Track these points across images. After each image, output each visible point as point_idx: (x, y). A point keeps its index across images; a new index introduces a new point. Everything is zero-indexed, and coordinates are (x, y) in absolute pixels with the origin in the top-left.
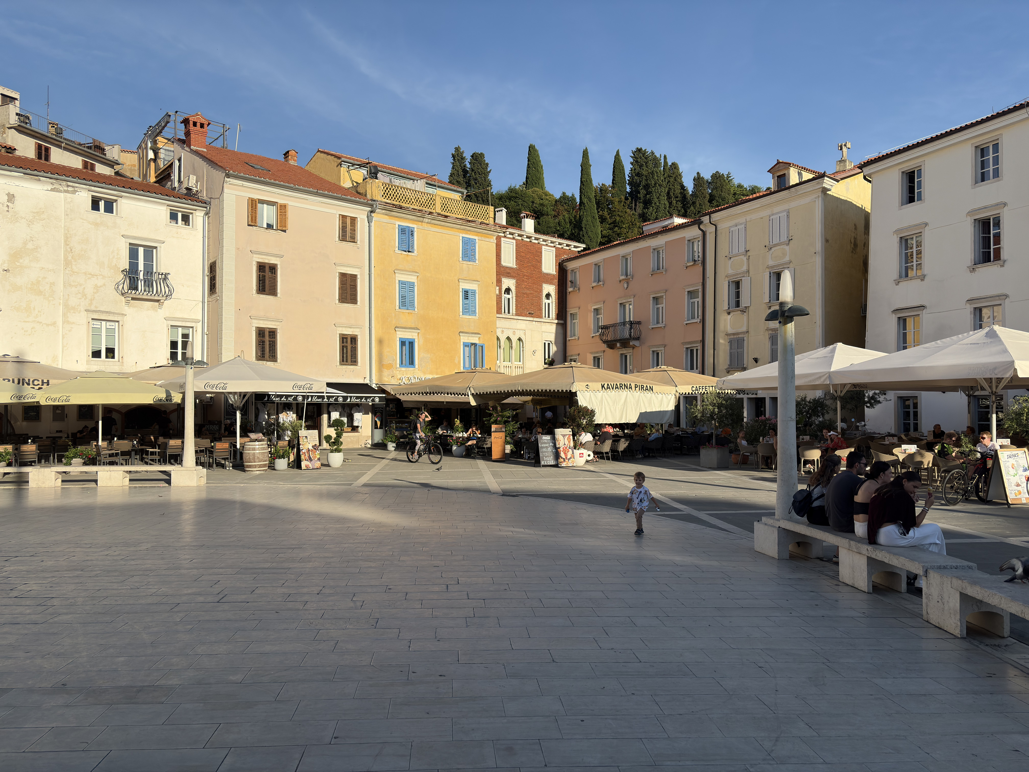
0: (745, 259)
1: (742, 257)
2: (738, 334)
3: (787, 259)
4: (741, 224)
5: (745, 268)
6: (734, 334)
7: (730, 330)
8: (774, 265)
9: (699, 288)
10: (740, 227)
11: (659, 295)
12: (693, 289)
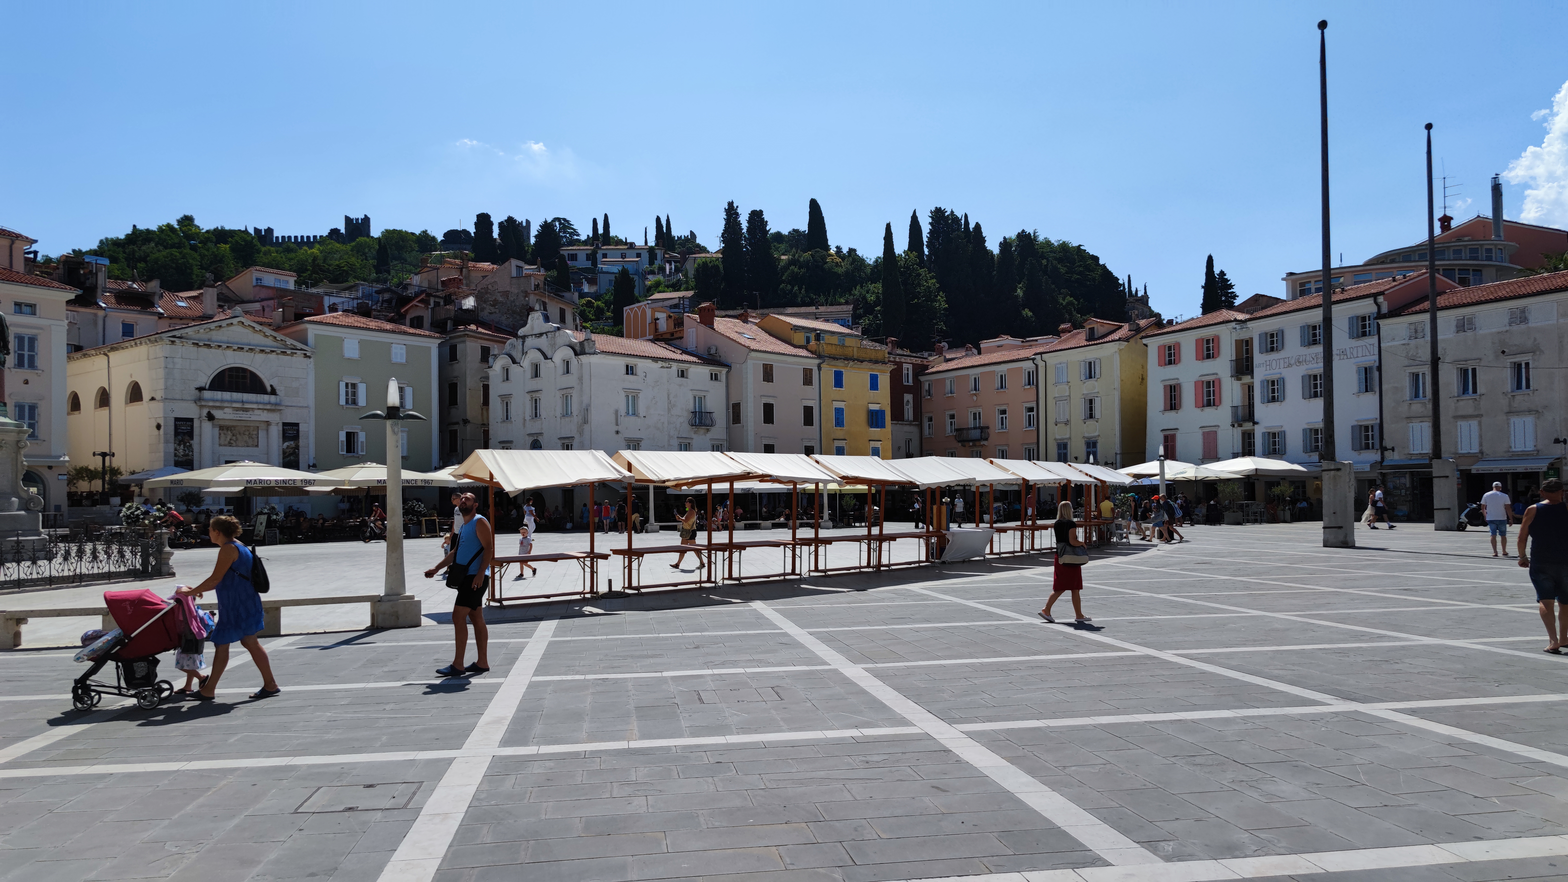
0: (1067, 388)
1: (1066, 386)
2: (1063, 439)
3: (1096, 390)
4: (1064, 363)
5: (1067, 394)
6: (1060, 440)
7: (1058, 437)
8: (1088, 394)
9: (1034, 405)
10: (1063, 365)
11: (1003, 408)
12: (1029, 405)
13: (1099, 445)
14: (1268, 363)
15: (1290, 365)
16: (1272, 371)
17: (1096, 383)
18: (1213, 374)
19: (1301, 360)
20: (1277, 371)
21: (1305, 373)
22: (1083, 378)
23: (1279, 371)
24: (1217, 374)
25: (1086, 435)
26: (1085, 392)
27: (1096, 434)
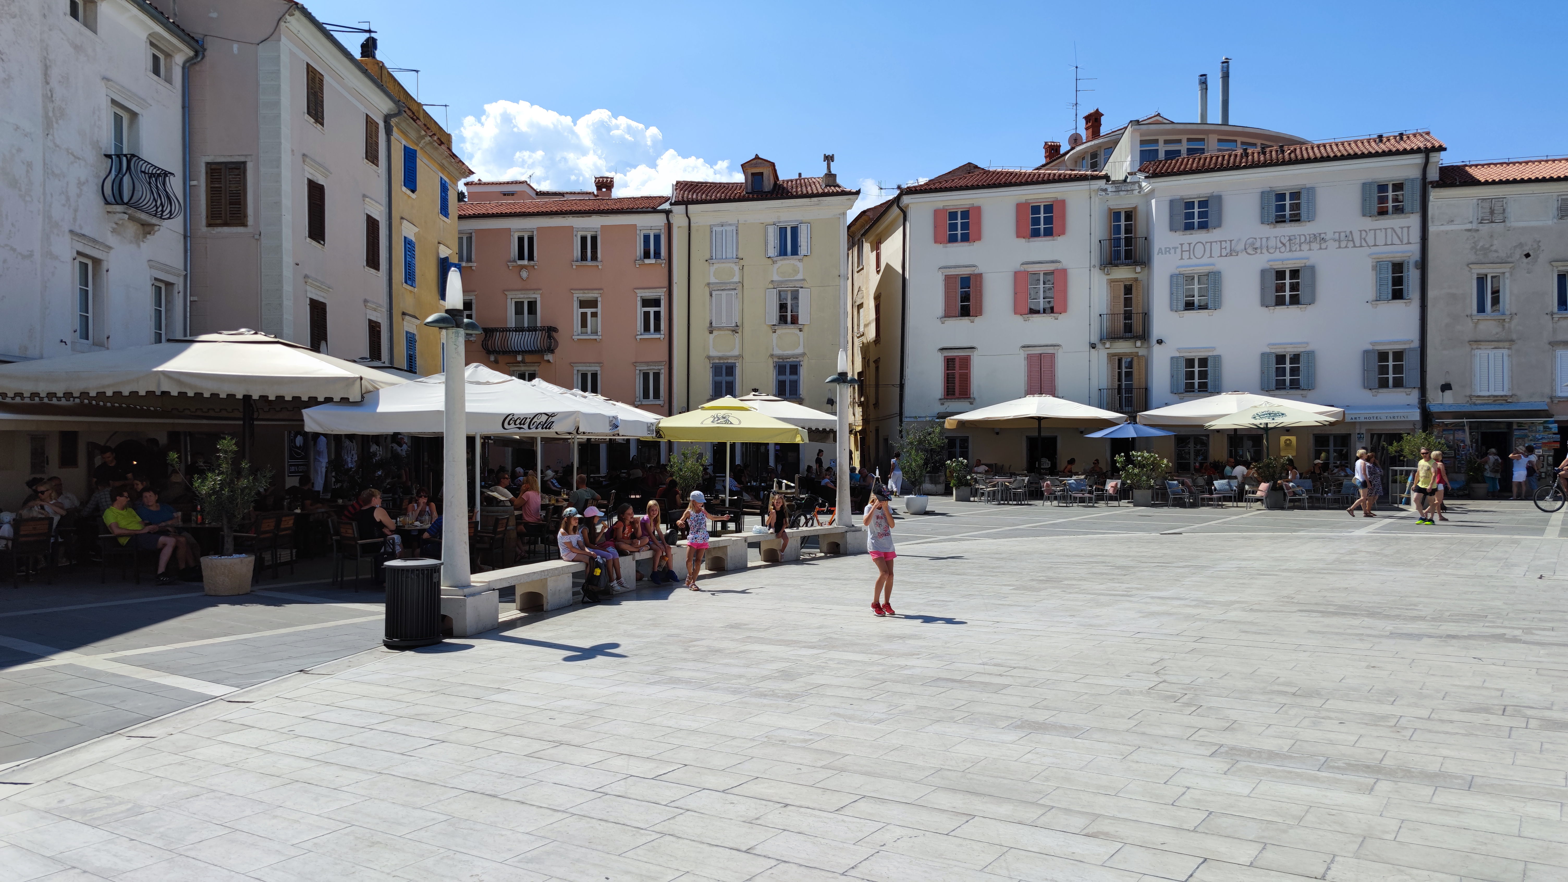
0: (736, 268)
1: (733, 265)
2: (727, 358)
3: (800, 276)
4: (730, 225)
5: (736, 279)
6: (720, 358)
7: (713, 353)
8: (782, 282)
9: (662, 294)
10: (729, 228)
11: (589, 296)
12: (650, 294)
13: (803, 372)
14: (1186, 247)
15: (1232, 253)
16: (1194, 261)
17: (800, 265)
18: (1053, 262)
19: (1258, 245)
20: (1205, 260)
21: (1267, 266)
22: (772, 252)
23: (1211, 260)
24: (1059, 262)
25: (778, 352)
26: (776, 278)
27: (799, 351)
